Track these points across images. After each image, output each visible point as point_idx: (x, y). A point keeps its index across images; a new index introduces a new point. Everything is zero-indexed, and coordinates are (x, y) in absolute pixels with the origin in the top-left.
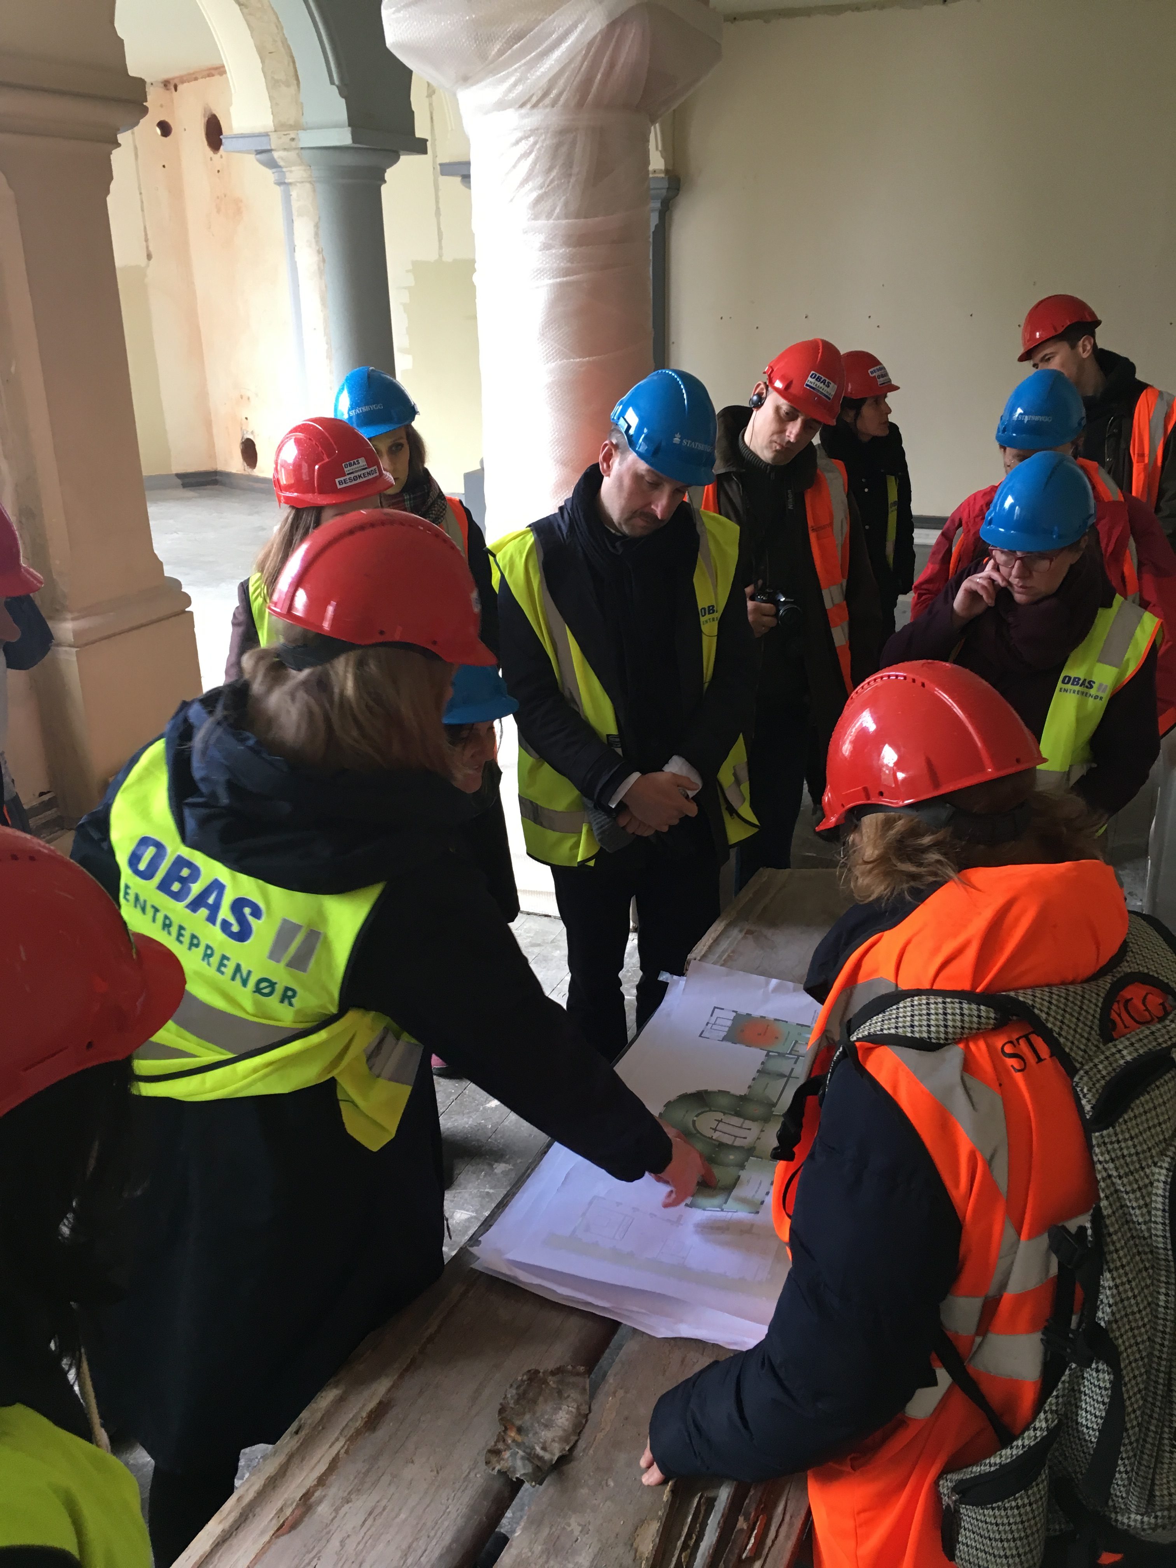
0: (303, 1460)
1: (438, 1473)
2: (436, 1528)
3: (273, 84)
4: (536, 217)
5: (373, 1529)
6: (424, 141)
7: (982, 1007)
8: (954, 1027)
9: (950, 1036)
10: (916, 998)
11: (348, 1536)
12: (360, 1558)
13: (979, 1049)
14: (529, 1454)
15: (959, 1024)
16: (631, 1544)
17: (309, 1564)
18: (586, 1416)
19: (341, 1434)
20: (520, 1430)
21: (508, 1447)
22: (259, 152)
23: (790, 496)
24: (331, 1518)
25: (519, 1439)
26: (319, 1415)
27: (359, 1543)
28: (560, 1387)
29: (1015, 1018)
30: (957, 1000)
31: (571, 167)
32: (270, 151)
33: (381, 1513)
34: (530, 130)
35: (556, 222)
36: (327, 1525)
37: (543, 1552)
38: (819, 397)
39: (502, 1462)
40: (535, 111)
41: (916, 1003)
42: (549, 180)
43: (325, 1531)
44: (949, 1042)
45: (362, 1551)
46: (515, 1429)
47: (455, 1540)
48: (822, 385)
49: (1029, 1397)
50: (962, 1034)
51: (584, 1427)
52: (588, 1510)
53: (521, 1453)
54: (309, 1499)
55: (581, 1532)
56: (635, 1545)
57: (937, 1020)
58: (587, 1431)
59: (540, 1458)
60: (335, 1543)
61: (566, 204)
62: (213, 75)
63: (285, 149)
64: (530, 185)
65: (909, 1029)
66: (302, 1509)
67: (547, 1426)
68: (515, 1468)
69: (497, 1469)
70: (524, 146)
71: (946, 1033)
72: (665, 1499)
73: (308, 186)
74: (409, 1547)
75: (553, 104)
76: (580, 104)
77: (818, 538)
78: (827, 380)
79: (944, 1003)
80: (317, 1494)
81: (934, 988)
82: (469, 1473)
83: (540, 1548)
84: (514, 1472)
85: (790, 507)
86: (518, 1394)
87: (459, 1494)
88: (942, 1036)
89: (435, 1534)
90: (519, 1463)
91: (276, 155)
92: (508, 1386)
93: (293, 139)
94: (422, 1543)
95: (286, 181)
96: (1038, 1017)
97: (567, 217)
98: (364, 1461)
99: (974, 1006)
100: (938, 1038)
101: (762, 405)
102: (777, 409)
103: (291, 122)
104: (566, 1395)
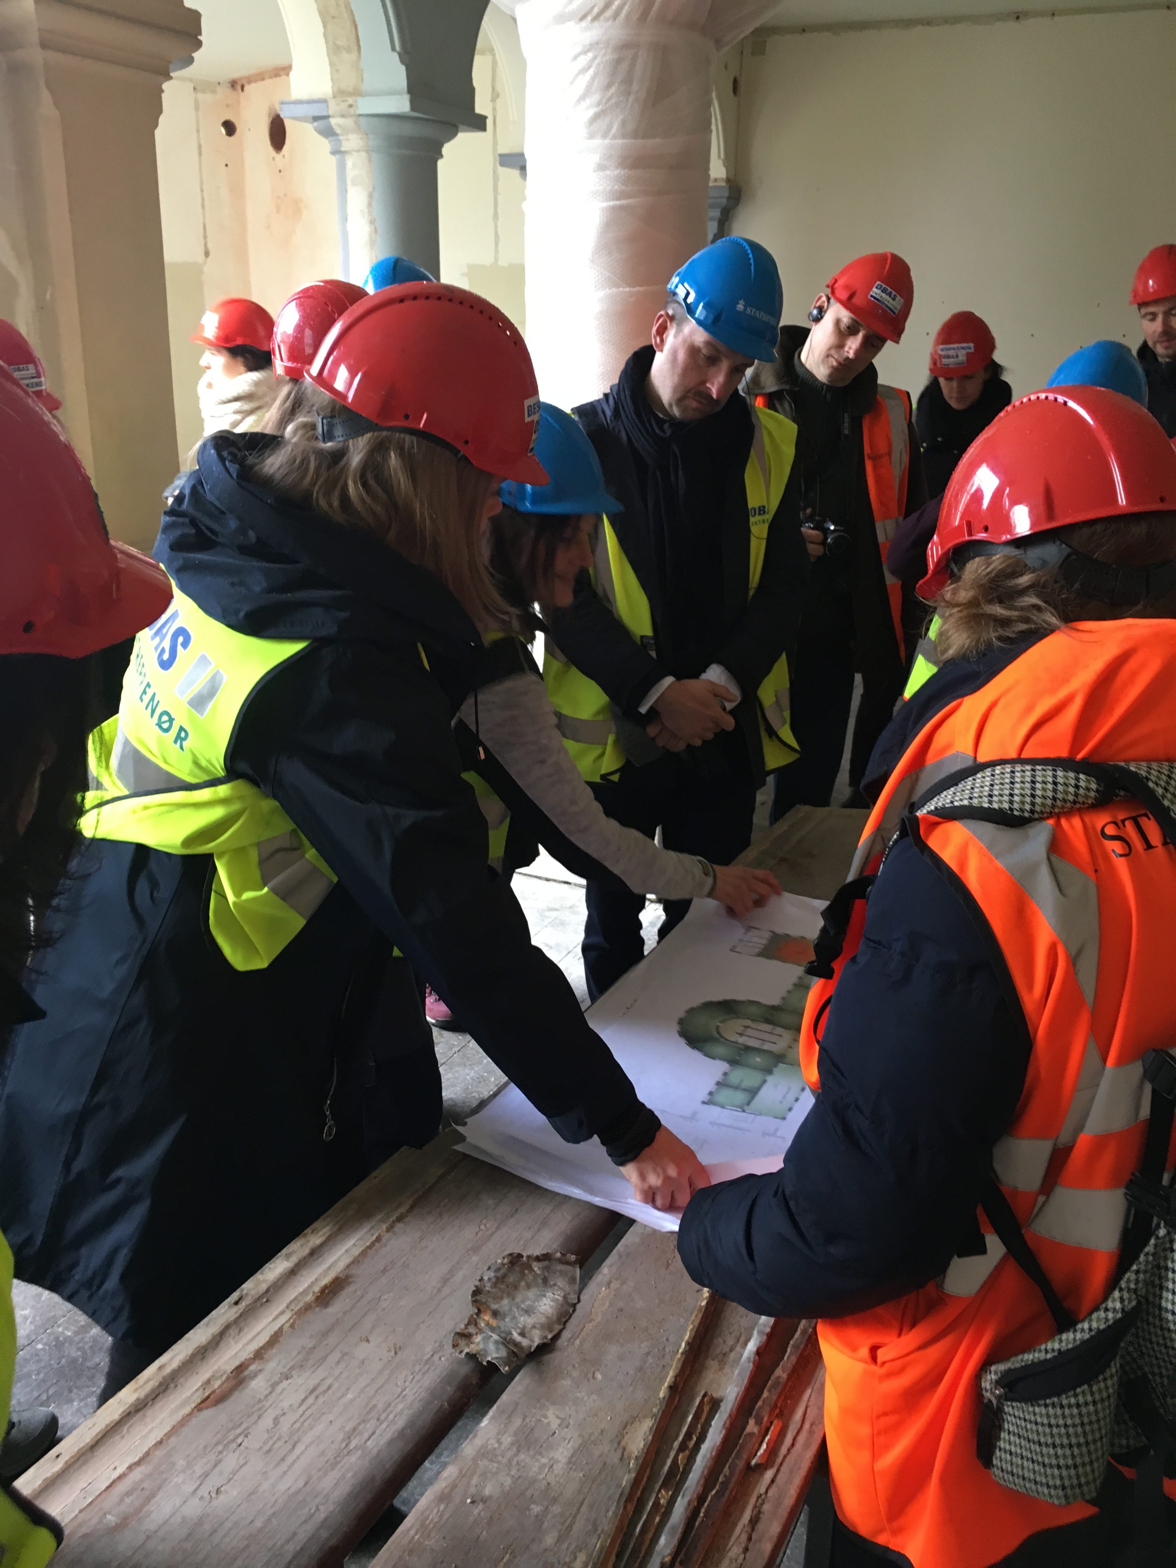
0: (240, 1331)
1: (396, 1353)
2: (389, 1409)
3: (334, 50)
4: (591, 136)
5: (314, 1408)
6: (484, 118)
7: (1082, 776)
8: (1044, 797)
9: (1038, 808)
10: (999, 767)
11: (284, 1414)
12: (295, 1438)
13: (1073, 827)
14: (505, 1339)
15: (1050, 794)
16: (619, 1440)
17: (234, 1440)
18: (574, 1306)
19: (288, 1307)
20: (495, 1314)
21: (481, 1331)
22: (316, 119)
23: (846, 420)
24: (267, 1392)
25: (494, 1322)
26: (264, 1287)
27: (295, 1422)
28: (546, 1274)
29: (1122, 793)
30: (1050, 768)
31: (631, 85)
32: (327, 117)
33: (325, 1392)
34: (590, 45)
35: (612, 142)
36: (260, 1401)
37: (512, 1444)
38: (883, 310)
39: (472, 1346)
40: (596, 24)
41: (997, 772)
42: (607, 97)
43: (257, 1407)
44: (1036, 816)
45: (299, 1429)
46: (489, 1312)
47: (410, 1424)
48: (887, 297)
49: (1100, 1273)
50: (1053, 806)
51: (570, 1318)
52: (570, 1403)
53: (495, 1337)
54: (244, 1371)
55: (559, 1425)
56: (623, 1443)
57: (1022, 789)
58: (573, 1321)
59: (516, 1344)
60: (267, 1421)
61: (624, 123)
62: (280, 76)
63: (343, 116)
64: (588, 101)
65: (986, 800)
66: (233, 1382)
67: (528, 1312)
68: (486, 1351)
69: (465, 1352)
70: (584, 60)
71: (1033, 804)
72: (661, 1395)
73: (364, 154)
74: (354, 1429)
75: (616, 16)
76: (643, 17)
77: (875, 468)
78: (894, 293)
79: (1033, 770)
80: (253, 1368)
81: (1022, 757)
82: (432, 1355)
83: (509, 1439)
84: (486, 1356)
85: (846, 432)
86: (497, 1278)
87: (418, 1377)
88: (1028, 807)
89: (387, 1418)
90: (491, 1347)
91: (333, 121)
92: (486, 1267)
93: (351, 106)
94: (370, 1426)
95: (343, 149)
96: (1152, 792)
97: (624, 136)
98: (311, 1337)
99: (1071, 774)
100: (1022, 810)
101: (822, 317)
102: (838, 322)
103: (351, 89)
104: (552, 1283)
